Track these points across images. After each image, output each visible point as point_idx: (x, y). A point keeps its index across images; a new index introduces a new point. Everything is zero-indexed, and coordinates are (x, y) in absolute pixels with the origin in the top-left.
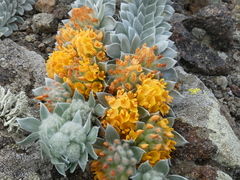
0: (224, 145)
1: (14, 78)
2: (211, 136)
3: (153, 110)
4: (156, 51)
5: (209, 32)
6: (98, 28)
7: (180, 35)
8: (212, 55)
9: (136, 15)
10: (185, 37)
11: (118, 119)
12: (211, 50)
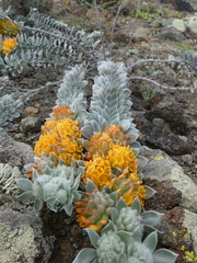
0: (187, 191)
1: (8, 159)
2: (174, 185)
3: (123, 168)
4: (121, 129)
5: (167, 120)
6: (74, 120)
7: (142, 123)
8: (173, 137)
9: (103, 107)
10: (146, 124)
11: (95, 173)
12: (172, 134)
